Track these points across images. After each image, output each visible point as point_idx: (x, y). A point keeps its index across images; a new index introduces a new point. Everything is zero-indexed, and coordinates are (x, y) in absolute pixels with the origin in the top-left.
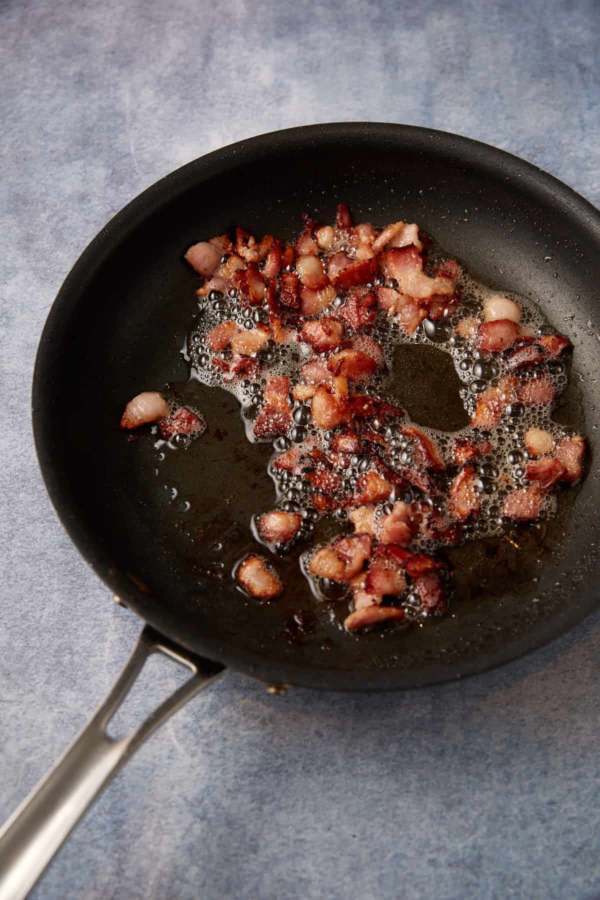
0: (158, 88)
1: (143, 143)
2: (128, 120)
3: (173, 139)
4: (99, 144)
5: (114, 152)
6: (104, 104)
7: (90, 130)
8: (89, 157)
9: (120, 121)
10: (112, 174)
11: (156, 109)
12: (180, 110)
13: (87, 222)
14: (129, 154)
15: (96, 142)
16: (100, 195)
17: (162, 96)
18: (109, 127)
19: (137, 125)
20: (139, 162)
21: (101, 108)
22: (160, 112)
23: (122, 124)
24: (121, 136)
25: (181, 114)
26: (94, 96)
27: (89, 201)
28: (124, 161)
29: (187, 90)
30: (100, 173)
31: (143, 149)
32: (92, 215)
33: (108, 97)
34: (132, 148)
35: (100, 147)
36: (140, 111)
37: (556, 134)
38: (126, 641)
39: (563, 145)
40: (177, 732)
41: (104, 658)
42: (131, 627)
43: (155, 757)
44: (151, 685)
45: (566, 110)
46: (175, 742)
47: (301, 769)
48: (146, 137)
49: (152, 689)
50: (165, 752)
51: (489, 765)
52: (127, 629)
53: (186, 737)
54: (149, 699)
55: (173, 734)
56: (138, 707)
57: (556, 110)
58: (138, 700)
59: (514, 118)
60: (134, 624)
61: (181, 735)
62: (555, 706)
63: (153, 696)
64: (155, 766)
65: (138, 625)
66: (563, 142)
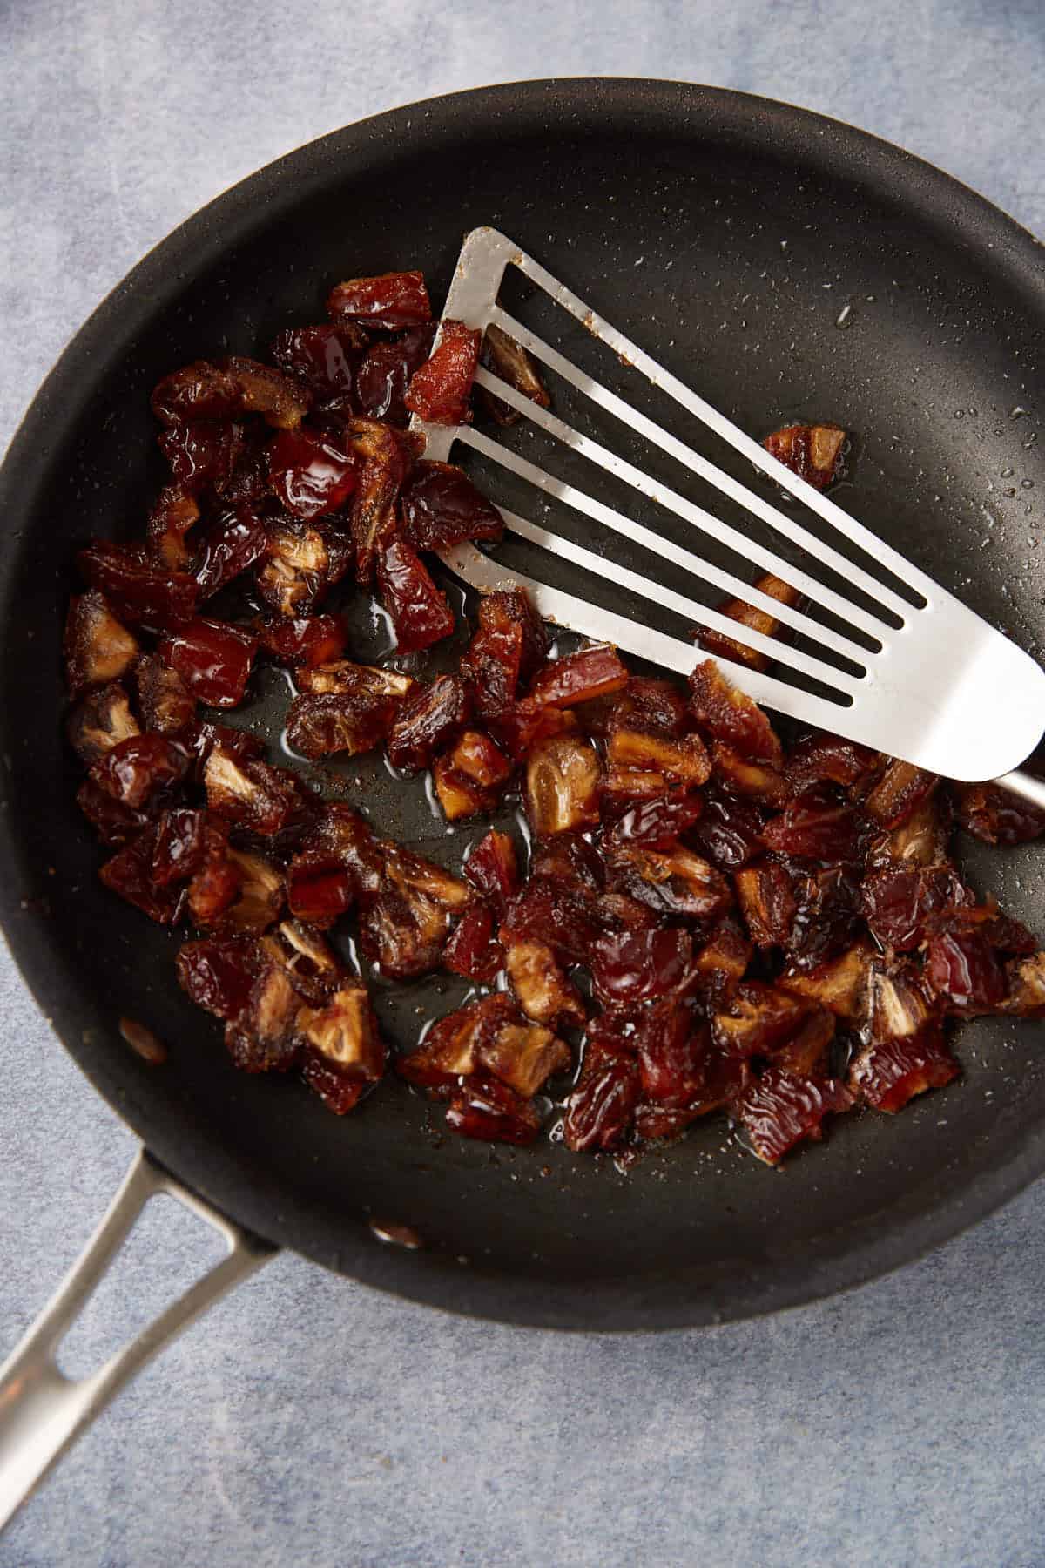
0: (166, 30)
1: (134, 169)
2: (105, 109)
3: (201, 158)
4: (43, 169)
5: (76, 189)
6: (52, 68)
7: (24, 133)
8: (23, 203)
9: (88, 111)
10: (74, 244)
11: (164, 81)
12: (215, 88)
13: (25, 362)
14: (107, 195)
15: (38, 164)
16: (51, 295)
17: (176, 52)
18: (65, 129)
19: (124, 122)
20: (131, 215)
21: (47, 78)
22: (174, 91)
23: (92, 120)
24: (91, 149)
25: (217, 96)
26: (33, 48)
27: (27, 311)
28: (99, 211)
29: (229, 35)
30: (49, 240)
31: (140, 182)
32: (34, 344)
33: (62, 51)
34: (116, 183)
35: (46, 176)
36: (128, 87)
37: (1007, 166)
38: (126, 1299)
39: (1018, 197)
40: (226, 1480)
41: (85, 1333)
42: (134, 1268)
43: (185, 1528)
44: (176, 1387)
45: (1031, 108)
46: (223, 1499)
47: (457, 1554)
48: (144, 154)
49: (177, 1395)
50: (205, 1520)
51: (805, 1549)
52: (128, 1273)
53: (244, 1490)
54: (172, 1415)
55: (219, 1484)
56: (153, 1429)
57: (1009, 106)
58: (151, 1415)
59: (921, 125)
60: (141, 1263)
61: (233, 1485)
62: (934, 1437)
63: (179, 1408)
64: (187, 1545)
65: (148, 1265)
66: (1019, 190)
